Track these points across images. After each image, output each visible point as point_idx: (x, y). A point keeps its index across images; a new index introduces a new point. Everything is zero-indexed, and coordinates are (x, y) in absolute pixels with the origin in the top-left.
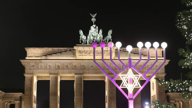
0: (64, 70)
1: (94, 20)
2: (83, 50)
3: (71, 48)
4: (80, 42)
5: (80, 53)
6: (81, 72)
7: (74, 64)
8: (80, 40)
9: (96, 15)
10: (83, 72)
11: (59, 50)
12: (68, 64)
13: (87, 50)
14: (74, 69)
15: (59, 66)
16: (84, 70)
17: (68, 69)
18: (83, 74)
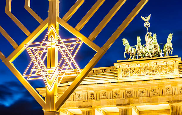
0: (101, 100)
1: (147, 25)
2: (128, 68)
3: (112, 67)
4: (125, 57)
5: (125, 73)
6: (127, 101)
7: (115, 90)
8: (125, 53)
9: (149, 17)
10: (130, 101)
11: (95, 71)
12: (105, 91)
13: (135, 67)
14: (115, 98)
15: (92, 95)
16: (131, 99)
17: (107, 98)
18: (129, 104)
